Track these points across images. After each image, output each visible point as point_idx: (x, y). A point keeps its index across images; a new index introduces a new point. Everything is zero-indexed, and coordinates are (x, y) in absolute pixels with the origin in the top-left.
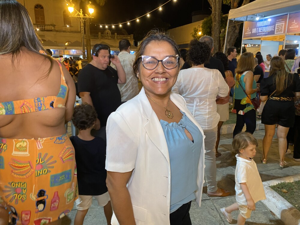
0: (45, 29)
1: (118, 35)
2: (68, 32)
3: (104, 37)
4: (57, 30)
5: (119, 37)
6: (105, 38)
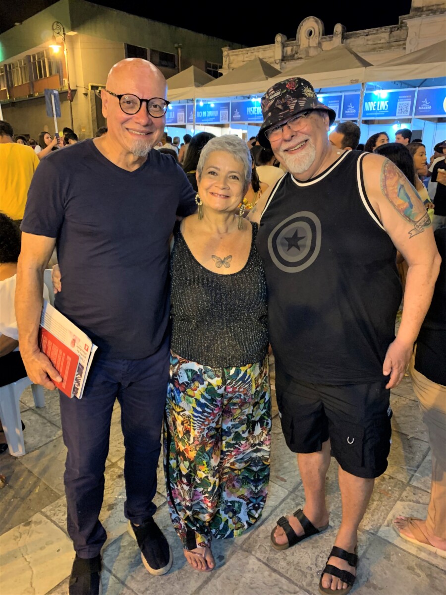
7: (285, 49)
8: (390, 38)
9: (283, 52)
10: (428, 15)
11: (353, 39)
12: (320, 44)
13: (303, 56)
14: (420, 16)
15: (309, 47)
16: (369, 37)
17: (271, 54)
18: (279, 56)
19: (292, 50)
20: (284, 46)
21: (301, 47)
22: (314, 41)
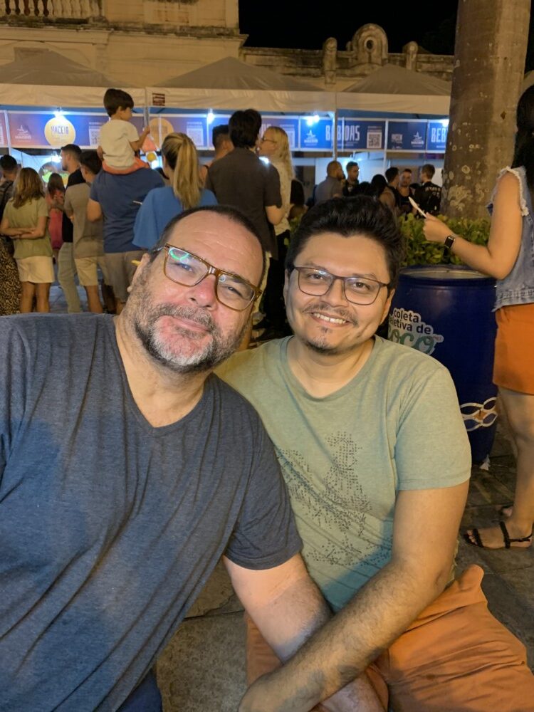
0: (50, 16)
1: (423, 57)
2: (173, 31)
3: (353, 67)
4: (111, 18)
5: (425, 66)
6: (358, 70)
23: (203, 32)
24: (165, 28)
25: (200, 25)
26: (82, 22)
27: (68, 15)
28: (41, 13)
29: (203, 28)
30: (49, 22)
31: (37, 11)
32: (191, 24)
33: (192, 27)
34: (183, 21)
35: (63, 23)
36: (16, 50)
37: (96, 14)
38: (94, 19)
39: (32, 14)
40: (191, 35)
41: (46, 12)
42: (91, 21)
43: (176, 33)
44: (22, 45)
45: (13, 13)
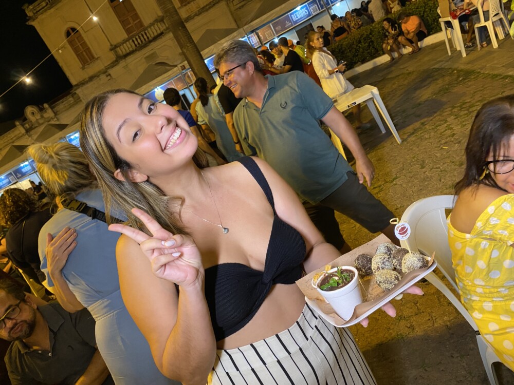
0: (150, 38)
7: (25, 126)
8: (74, 99)
9: (24, 128)
10: (82, 86)
11: (57, 107)
12: (42, 117)
13: (37, 125)
14: (79, 88)
15: (37, 120)
16: (64, 103)
17: (19, 132)
18: (23, 131)
19: (29, 125)
20: (23, 125)
21: (33, 121)
22: (38, 117)
23: (207, 7)
24: (192, 15)
25: (205, 5)
26: (162, 34)
27: (156, 34)
28: (147, 39)
29: (207, 5)
30: (150, 42)
31: (145, 39)
32: (201, 7)
33: (203, 8)
34: (198, 8)
35: (155, 38)
36: (145, 58)
37: (165, 27)
38: (164, 30)
39: (144, 42)
40: (203, 12)
41: (148, 38)
42: (164, 32)
43: (197, 15)
44: (146, 55)
45: (138, 45)
